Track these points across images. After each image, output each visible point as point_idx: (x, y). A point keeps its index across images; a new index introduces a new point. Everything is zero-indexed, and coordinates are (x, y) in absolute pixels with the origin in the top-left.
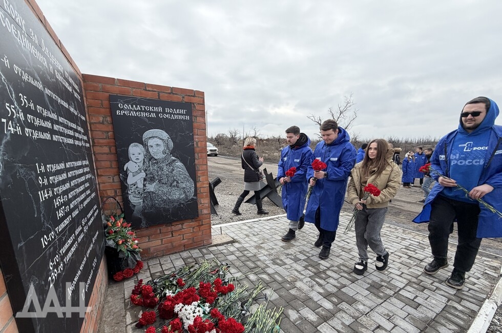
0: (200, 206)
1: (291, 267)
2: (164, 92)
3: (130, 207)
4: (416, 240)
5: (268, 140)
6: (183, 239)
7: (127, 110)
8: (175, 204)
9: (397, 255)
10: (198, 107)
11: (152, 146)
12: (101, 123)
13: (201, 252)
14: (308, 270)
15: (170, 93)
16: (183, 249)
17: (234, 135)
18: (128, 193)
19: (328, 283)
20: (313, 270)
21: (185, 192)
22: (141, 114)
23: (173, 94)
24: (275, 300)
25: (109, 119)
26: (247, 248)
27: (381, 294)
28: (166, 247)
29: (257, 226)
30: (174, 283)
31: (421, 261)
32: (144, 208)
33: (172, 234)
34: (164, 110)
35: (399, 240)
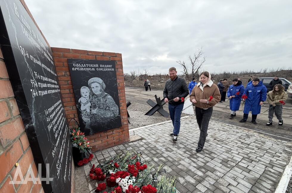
0: (122, 120)
1: (177, 152)
2: (99, 55)
3: (83, 123)
4: (245, 133)
5: (153, 76)
6: (114, 139)
7: (78, 67)
8: (109, 120)
9: (235, 142)
10: (118, 63)
11: (93, 88)
12: (64, 76)
13: (125, 146)
14: (186, 153)
15: (102, 56)
16: (114, 145)
17: (133, 74)
18: (81, 116)
19: (199, 161)
20: (189, 153)
21: (113, 113)
22: (86, 69)
23: (104, 56)
24: (171, 172)
25: (68, 73)
26: (150, 143)
27: (229, 166)
28: (105, 144)
29: (153, 129)
30: (113, 165)
31: (249, 145)
32: (91, 123)
33: (107, 137)
34: (99, 66)
35: (235, 133)
